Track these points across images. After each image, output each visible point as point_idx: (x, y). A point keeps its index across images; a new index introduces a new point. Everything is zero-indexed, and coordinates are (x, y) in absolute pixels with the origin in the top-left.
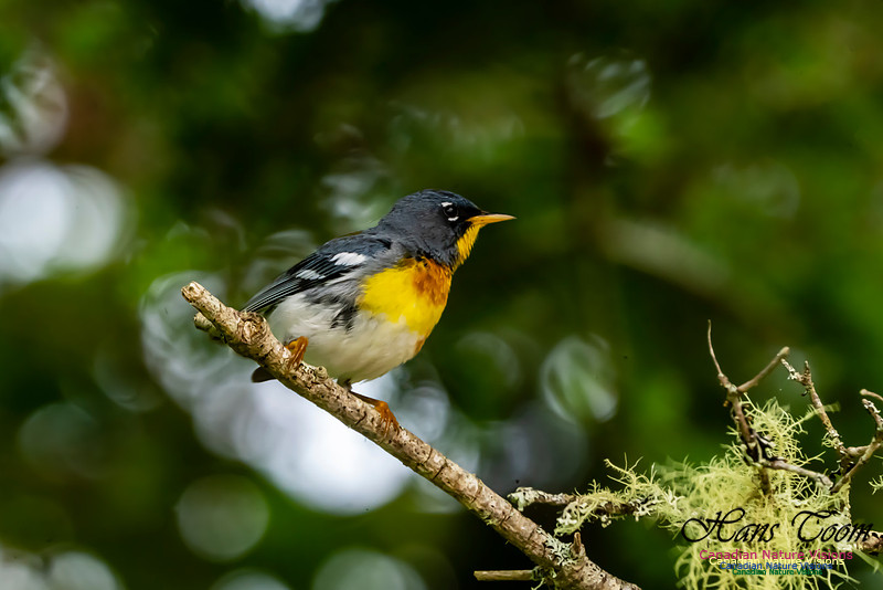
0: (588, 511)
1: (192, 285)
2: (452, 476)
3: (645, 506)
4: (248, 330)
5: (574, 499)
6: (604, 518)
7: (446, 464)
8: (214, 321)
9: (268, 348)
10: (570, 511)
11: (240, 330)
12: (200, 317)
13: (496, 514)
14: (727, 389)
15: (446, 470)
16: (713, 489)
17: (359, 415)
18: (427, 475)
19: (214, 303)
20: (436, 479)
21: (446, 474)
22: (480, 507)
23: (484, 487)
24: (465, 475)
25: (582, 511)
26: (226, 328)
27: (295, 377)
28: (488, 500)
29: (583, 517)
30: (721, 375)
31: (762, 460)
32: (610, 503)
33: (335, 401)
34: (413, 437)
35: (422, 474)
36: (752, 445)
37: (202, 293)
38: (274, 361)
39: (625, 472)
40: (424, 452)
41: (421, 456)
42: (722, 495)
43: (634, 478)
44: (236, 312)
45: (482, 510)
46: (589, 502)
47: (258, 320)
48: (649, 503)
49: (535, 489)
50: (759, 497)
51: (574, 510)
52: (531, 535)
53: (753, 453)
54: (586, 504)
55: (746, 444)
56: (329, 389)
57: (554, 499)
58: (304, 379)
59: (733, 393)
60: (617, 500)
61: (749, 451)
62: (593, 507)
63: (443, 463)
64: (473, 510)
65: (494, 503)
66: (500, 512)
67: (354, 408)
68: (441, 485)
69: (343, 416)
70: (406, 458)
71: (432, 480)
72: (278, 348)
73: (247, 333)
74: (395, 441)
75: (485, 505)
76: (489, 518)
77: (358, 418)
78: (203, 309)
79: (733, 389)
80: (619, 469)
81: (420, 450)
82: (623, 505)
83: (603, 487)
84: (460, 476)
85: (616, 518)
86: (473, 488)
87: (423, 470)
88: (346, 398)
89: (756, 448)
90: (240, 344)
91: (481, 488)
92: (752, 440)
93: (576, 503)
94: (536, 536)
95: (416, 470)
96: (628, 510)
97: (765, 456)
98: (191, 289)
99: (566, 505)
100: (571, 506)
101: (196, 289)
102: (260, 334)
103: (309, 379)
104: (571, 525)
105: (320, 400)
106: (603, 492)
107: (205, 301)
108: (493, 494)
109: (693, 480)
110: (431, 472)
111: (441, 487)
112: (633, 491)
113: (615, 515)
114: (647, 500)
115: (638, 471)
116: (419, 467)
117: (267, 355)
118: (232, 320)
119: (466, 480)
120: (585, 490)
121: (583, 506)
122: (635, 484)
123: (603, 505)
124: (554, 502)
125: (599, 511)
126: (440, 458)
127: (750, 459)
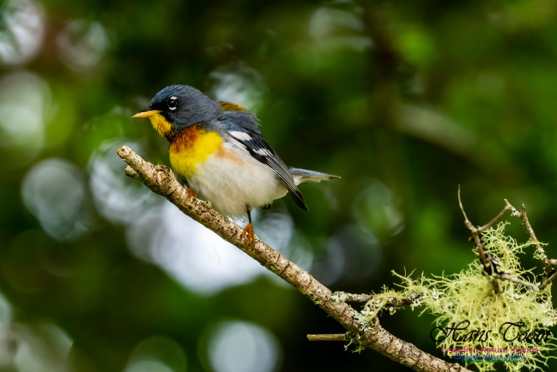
0: (381, 305)
1: (124, 147)
2: (293, 272)
3: (417, 300)
4: (160, 177)
5: (372, 298)
6: (391, 309)
7: (289, 265)
8: (138, 171)
9: (173, 189)
10: (369, 306)
11: (155, 177)
12: (129, 168)
13: (321, 297)
14: (471, 230)
15: (289, 269)
16: (462, 290)
17: (232, 232)
18: (276, 271)
19: (138, 159)
20: (282, 274)
21: (289, 272)
22: (311, 293)
23: (314, 280)
24: (301, 272)
25: (377, 306)
26: (146, 175)
27: (190, 208)
28: (316, 288)
29: (378, 310)
30: (467, 221)
31: (494, 274)
32: (395, 299)
33: (217, 223)
34: (268, 247)
35: (273, 271)
36: (488, 265)
37: (130, 153)
38: (177, 197)
39: (405, 278)
40: (274, 257)
41: (273, 259)
42: (467, 294)
43: (410, 282)
44: (152, 165)
45: (312, 295)
46: (381, 299)
47: (166, 170)
48: (420, 298)
49: (346, 292)
50: (492, 296)
51: (371, 305)
52: (344, 311)
53: (488, 270)
54: (379, 301)
55: (484, 264)
56: (213, 215)
57: (359, 298)
58: (196, 208)
59: (475, 233)
60: (400, 297)
61: (485, 269)
62: (384, 303)
63: (287, 264)
64: (307, 295)
65: (320, 290)
66: (324, 296)
67: (229, 228)
68: (285, 278)
69: (222, 233)
70: (263, 261)
71: (280, 275)
72: (179, 189)
73: (160, 179)
74: (256, 250)
75: (314, 292)
76: (317, 300)
77: (231, 235)
78: (131, 163)
79: (475, 230)
80: (401, 276)
81: (272, 255)
82: (403, 300)
83: (390, 289)
84: (298, 273)
85: (399, 308)
86: (307, 281)
87: (273, 269)
88: (224, 221)
89: (490, 267)
90: (155, 186)
91: (311, 281)
92: (487, 262)
93: (373, 300)
94: (347, 312)
95: (270, 269)
96: (407, 303)
97: (496, 271)
98: (123, 150)
99: (366, 302)
100: (370, 302)
101: (126, 150)
102: (168, 180)
103: (200, 209)
104: (370, 315)
105: (207, 223)
106: (391, 292)
107: (132, 158)
108: (320, 284)
109: (449, 285)
110: (279, 270)
111: (286, 280)
112: (410, 291)
113: (398, 306)
114: (419, 296)
115: (413, 278)
116: (271, 267)
117: (172, 193)
118: (149, 170)
119: (302, 275)
120: (379, 291)
121: (377, 302)
122: (411, 287)
123: (390, 300)
124: (359, 300)
125: (388, 305)
126: (285, 261)
127: (486, 273)
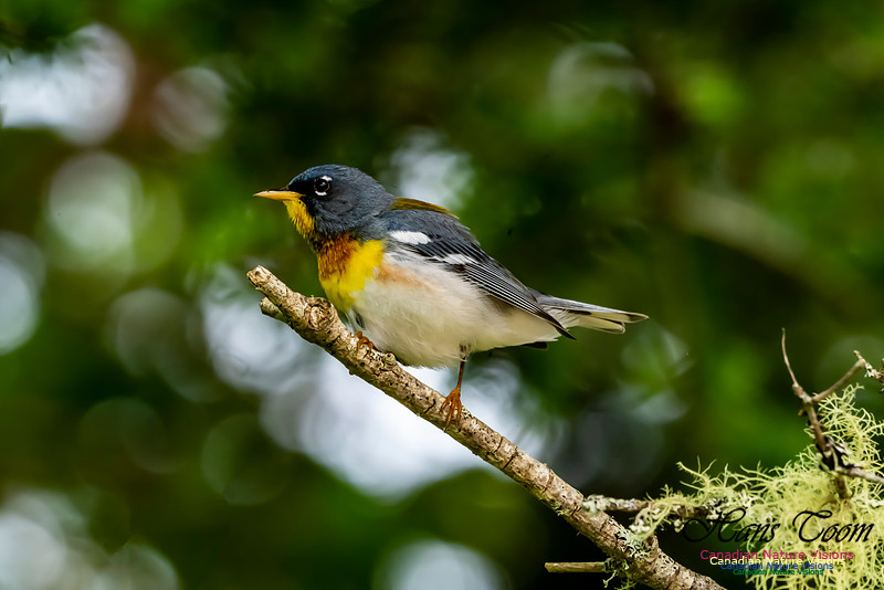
0: (661, 517)
1: (258, 269)
2: (523, 465)
3: (718, 509)
4: (315, 316)
5: (646, 506)
6: (677, 523)
7: (517, 454)
8: (280, 307)
9: (336, 335)
10: (642, 518)
11: (307, 315)
12: (266, 302)
13: (568, 504)
14: (801, 399)
15: (516, 460)
16: (787, 493)
17: (428, 403)
18: (497, 464)
19: (281, 288)
20: (506, 468)
21: (517, 464)
22: (551, 497)
23: (556, 477)
24: (535, 465)
25: (655, 517)
26: (293, 313)
27: (363, 364)
28: (559, 490)
29: (657, 523)
30: (796, 385)
31: (838, 469)
32: (683, 507)
33: (404, 388)
34: (483, 426)
35: (492, 463)
36: (828, 454)
37: (269, 277)
38: (342, 347)
39: (698, 474)
40: (494, 441)
41: (491, 445)
42: (796, 498)
43: (707, 480)
44: (303, 297)
45: (553, 501)
46: (662, 508)
47: (325, 306)
48: (723, 505)
49: (607, 495)
50: (835, 502)
51: (646, 516)
52: (603, 526)
53: (829, 462)
54: (658, 510)
55: (822, 452)
56: (398, 376)
57: (626, 506)
58: (372, 365)
59: (808, 403)
60: (690, 503)
61: (824, 460)
62: (666, 513)
63: (513, 452)
64: (544, 501)
65: (565, 494)
66: (572, 503)
67: (423, 396)
68: (511, 474)
69: (412, 404)
70: (476, 447)
71: (502, 470)
72: (345, 335)
73: (315, 319)
74: (464, 430)
75: (557, 496)
76: (560, 508)
77: (427, 406)
78: (269, 294)
79: (808, 399)
80: (692, 472)
81: (491, 439)
82: (696, 509)
83: (675, 491)
84: (530, 466)
86: (544, 478)
87: (493, 459)
88: (415, 386)
89: (832, 456)
90: (308, 329)
91: (552, 478)
92: (828, 449)
93: (648, 509)
94: (608, 527)
95: (487, 459)
96: (701, 513)
97: (841, 463)
98: (257, 273)
99: (638, 512)
100: (644, 512)
101: (262, 274)
102: (327, 320)
103: (378, 365)
104: (643, 532)
105: (389, 388)
106: (676, 496)
107: (272, 286)
108: (565, 484)
109: (766, 483)
110: (501, 462)
111: (512, 477)
112: (706, 495)
113: (688, 518)
114: (720, 503)
115: (711, 474)
116: (489, 457)
117: (334, 341)
118: (299, 304)
119: (538, 470)
120: (657, 494)
121: (655, 512)
122: (708, 488)
123: (675, 510)
124: (626, 509)
125: (672, 516)
126: (511, 447)
127: (826, 467)
